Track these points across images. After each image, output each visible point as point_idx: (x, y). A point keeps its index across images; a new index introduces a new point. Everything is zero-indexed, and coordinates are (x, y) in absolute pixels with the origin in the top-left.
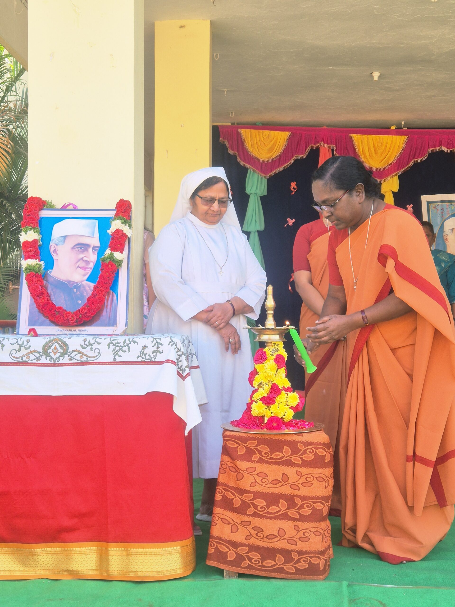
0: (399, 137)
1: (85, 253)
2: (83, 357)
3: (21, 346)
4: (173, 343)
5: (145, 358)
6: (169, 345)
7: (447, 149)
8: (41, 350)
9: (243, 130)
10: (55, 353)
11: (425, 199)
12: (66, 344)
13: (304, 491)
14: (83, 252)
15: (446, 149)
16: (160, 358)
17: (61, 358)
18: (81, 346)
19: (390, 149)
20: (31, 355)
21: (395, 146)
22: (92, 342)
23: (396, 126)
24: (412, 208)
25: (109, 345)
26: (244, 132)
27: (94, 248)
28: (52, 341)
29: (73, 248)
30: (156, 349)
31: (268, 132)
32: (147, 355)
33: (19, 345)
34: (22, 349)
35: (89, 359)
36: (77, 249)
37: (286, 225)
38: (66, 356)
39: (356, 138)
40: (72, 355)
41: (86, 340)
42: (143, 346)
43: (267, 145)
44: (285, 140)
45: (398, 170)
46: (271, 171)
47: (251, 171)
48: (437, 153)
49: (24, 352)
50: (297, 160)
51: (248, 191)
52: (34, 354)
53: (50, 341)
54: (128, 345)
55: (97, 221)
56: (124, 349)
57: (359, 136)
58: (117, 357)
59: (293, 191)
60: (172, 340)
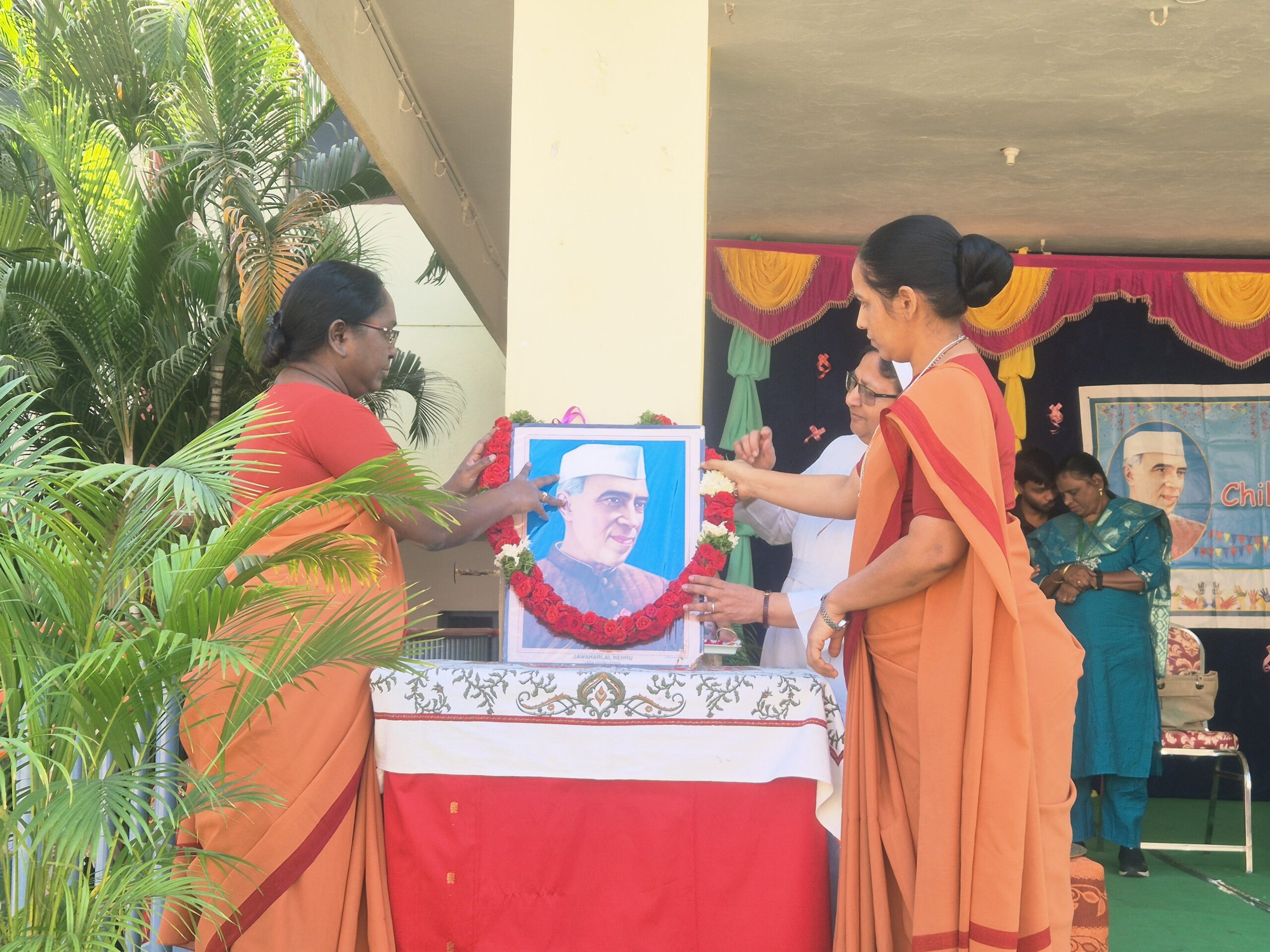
0: (1035, 270)
1: (622, 509)
2: (651, 710)
3: (538, 686)
4: (818, 687)
5: (766, 713)
6: (811, 690)
7: (1130, 296)
8: (575, 695)
9: (723, 248)
10: (600, 701)
11: (1086, 393)
12: (620, 685)
14: (617, 508)
15: (1128, 297)
16: (793, 714)
17: (612, 710)
18: (649, 688)
19: (1017, 293)
20: (556, 704)
21: (1027, 288)
22: (669, 681)
23: (1029, 249)
24: (1061, 410)
25: (699, 689)
26: (725, 255)
27: (638, 500)
28: (595, 678)
29: (599, 500)
30: (787, 698)
31: (774, 254)
32: (771, 708)
33: (534, 684)
34: (541, 691)
35: (663, 713)
36: (606, 503)
37: (806, 440)
38: (621, 707)
40: (632, 705)
41: (657, 678)
42: (764, 692)
43: (771, 280)
44: (808, 272)
45: (1032, 336)
46: (780, 332)
47: (739, 330)
48: (1111, 303)
49: (543, 697)
50: (832, 310)
51: (732, 370)
52: (562, 701)
53: (591, 679)
54: (735, 689)
55: (642, 448)
56: (728, 695)
58: (714, 711)
59: (822, 373)
60: (816, 682)
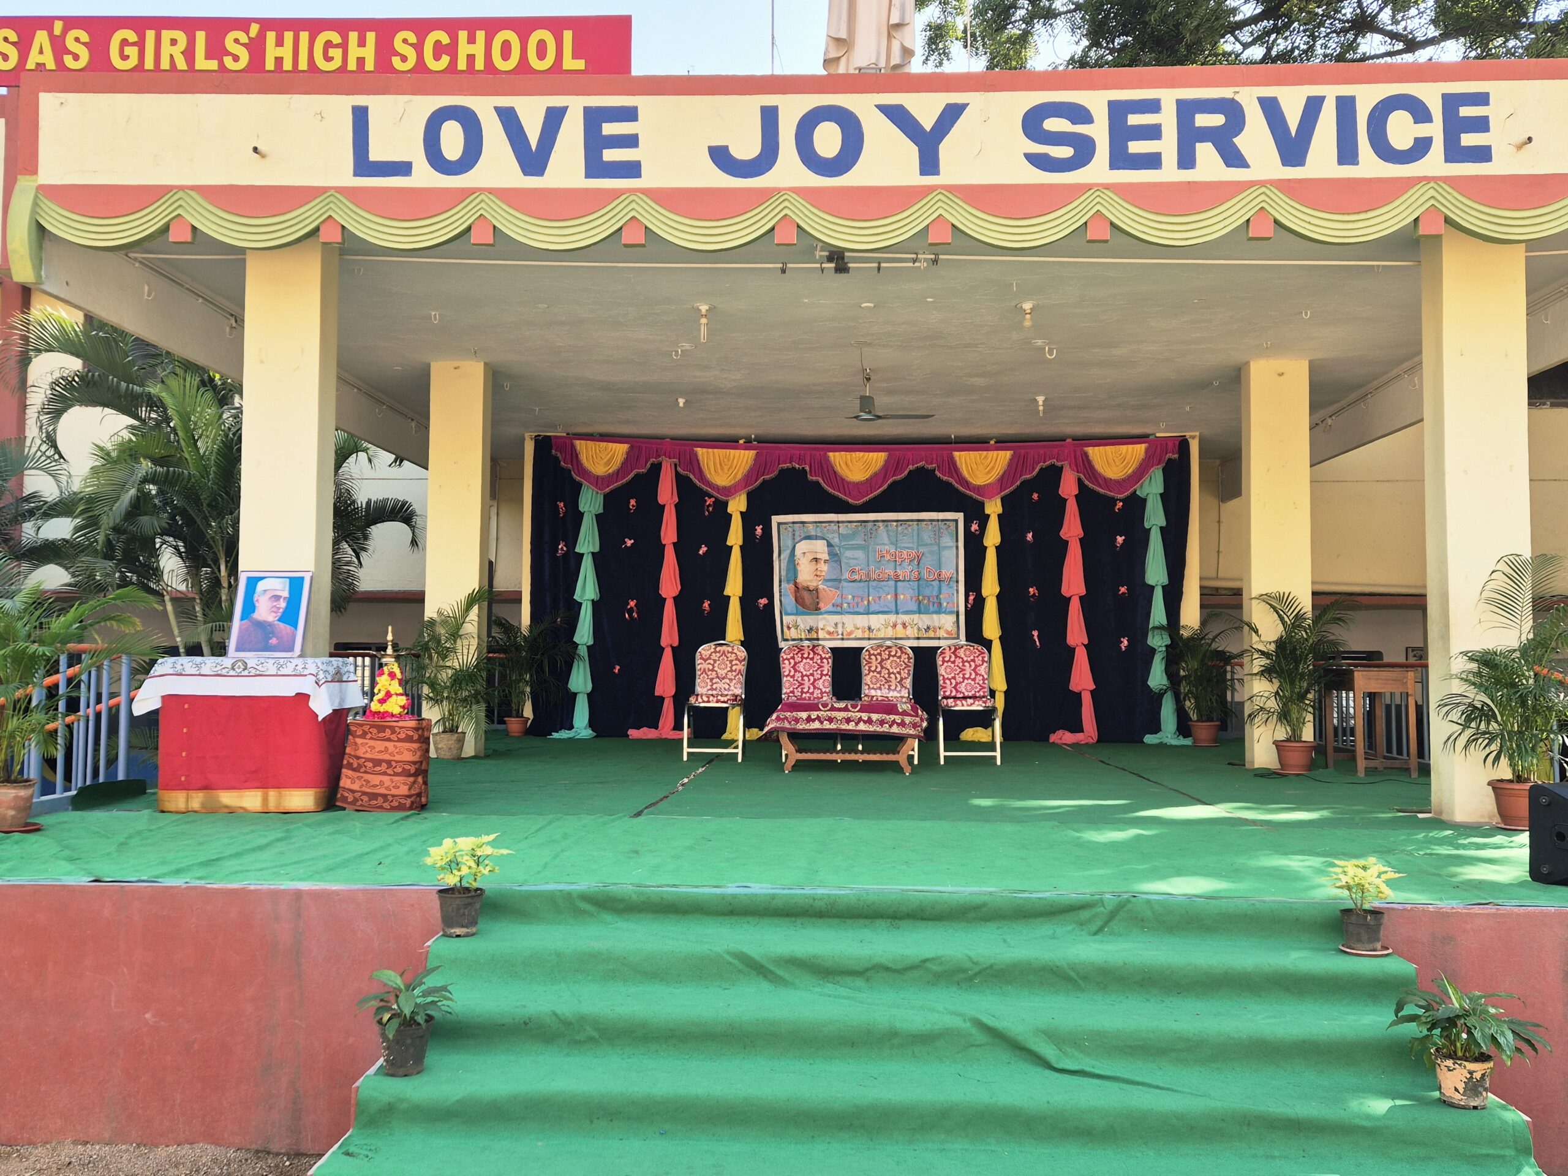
0: (747, 452)
2: (257, 672)
5: (296, 673)
7: (798, 466)
9: (578, 441)
11: (776, 519)
13: (398, 758)
14: (276, 601)
19: (737, 465)
21: (742, 462)
23: (745, 440)
24: (762, 529)
25: (274, 664)
26: (579, 444)
27: (285, 598)
29: (270, 598)
31: (605, 444)
35: (260, 673)
38: (247, 671)
39: (700, 451)
40: (250, 670)
43: (603, 459)
44: (624, 453)
45: (746, 488)
46: (608, 487)
47: (585, 487)
48: (788, 469)
50: (636, 475)
51: (581, 509)
54: (286, 664)
55: (288, 580)
57: (705, 450)
58: (278, 672)
59: (632, 509)
